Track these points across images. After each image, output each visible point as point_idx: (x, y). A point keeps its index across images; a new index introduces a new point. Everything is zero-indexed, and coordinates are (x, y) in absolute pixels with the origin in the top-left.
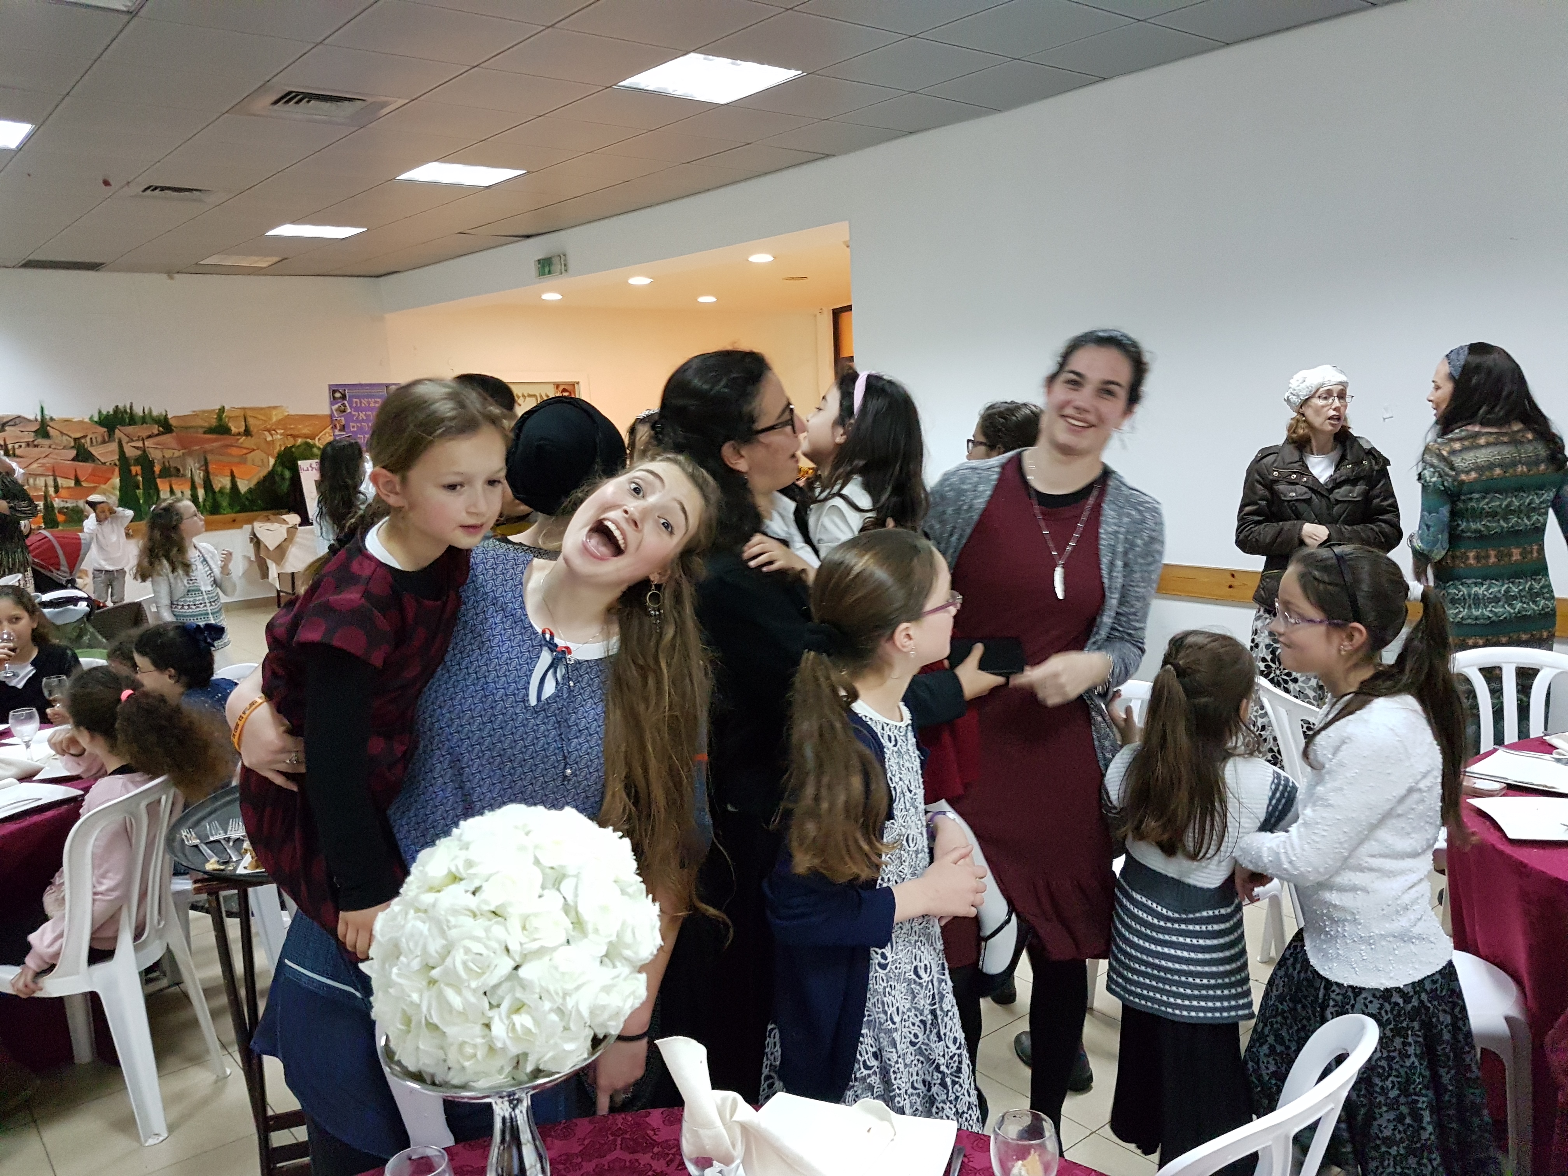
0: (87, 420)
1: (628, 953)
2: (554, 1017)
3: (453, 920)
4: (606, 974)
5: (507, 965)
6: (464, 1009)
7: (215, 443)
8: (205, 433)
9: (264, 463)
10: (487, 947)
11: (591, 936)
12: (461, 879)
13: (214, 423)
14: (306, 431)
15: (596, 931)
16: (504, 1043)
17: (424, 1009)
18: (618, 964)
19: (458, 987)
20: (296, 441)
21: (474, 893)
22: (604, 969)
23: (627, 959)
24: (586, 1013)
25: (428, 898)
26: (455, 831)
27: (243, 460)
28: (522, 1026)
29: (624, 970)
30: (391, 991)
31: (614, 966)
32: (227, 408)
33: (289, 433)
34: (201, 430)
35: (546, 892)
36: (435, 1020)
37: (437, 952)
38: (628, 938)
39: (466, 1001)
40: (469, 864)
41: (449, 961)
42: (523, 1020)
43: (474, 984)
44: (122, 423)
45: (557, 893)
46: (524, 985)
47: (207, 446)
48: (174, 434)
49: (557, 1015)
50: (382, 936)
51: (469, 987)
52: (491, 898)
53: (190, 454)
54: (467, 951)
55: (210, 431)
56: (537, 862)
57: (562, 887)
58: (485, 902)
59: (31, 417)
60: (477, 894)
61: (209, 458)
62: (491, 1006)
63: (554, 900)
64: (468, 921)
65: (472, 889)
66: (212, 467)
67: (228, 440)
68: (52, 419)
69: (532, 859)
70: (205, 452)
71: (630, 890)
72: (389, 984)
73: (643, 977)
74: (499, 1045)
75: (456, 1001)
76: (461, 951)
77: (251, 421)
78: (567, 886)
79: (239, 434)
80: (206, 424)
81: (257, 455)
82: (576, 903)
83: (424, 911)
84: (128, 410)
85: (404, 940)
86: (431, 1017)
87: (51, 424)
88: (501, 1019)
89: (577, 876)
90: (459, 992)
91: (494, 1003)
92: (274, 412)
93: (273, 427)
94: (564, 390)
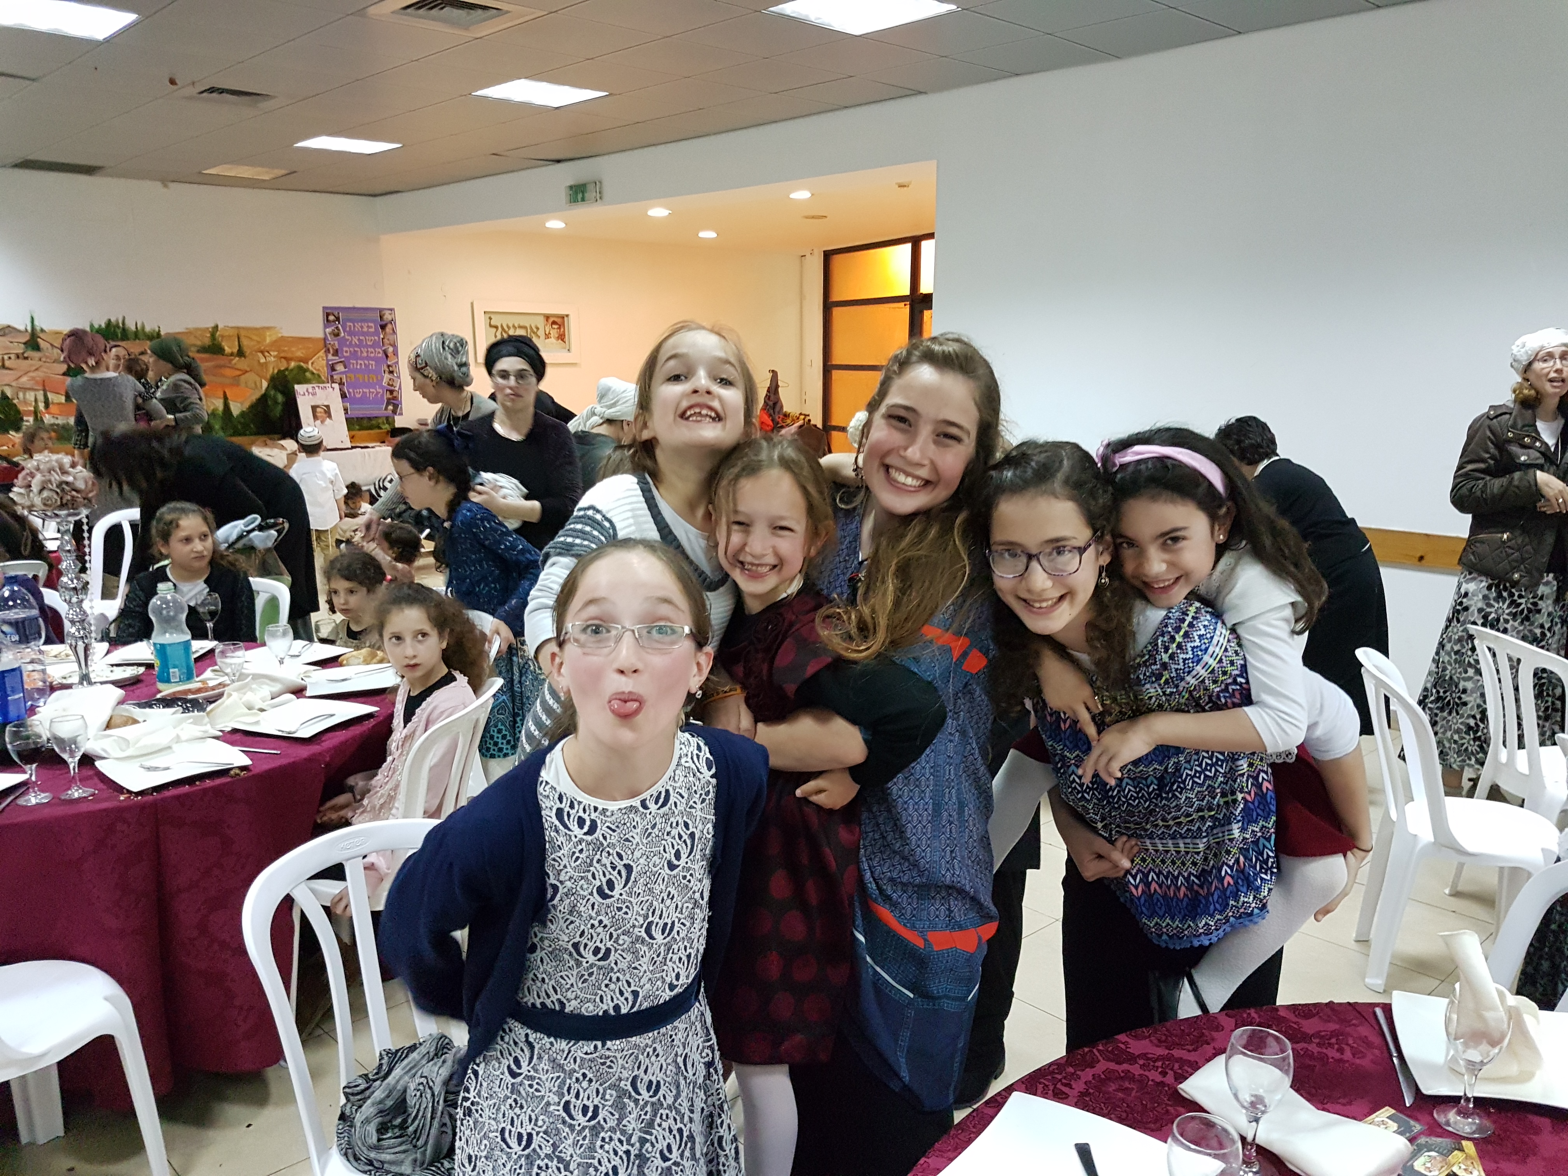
7: (210, 363)
9: (257, 386)
13: (207, 341)
14: (299, 354)
20: (288, 364)
27: (235, 382)
32: (221, 326)
33: (282, 355)
55: (204, 350)
59: (22, 328)
67: (220, 360)
68: (42, 330)
77: (245, 342)
79: (232, 354)
80: (199, 343)
81: (251, 377)
84: (121, 325)
87: (41, 335)
92: (268, 333)
93: (267, 349)
94: (554, 323)
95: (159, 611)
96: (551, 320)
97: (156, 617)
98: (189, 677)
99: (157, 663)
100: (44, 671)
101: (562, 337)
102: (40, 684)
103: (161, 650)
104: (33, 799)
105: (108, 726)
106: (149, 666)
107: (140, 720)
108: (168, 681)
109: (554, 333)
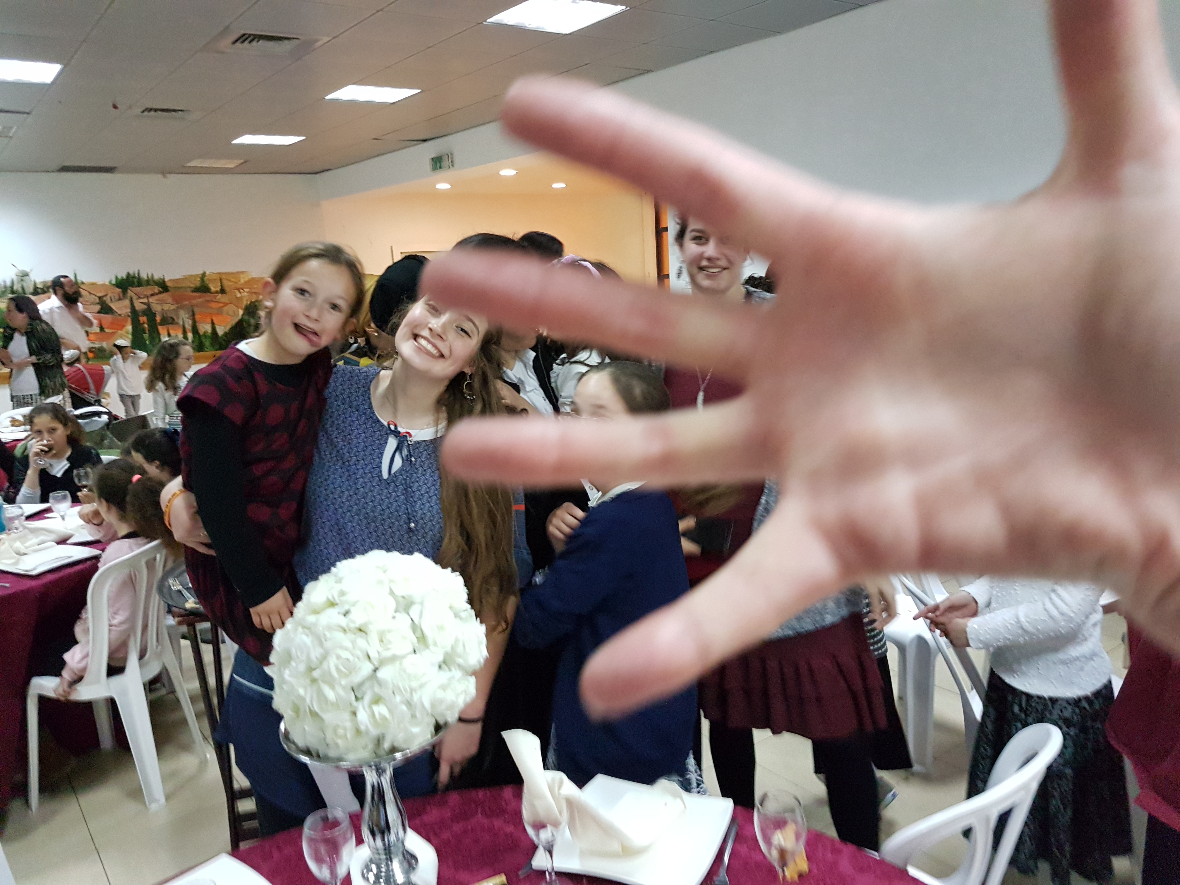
0: (107, 283)
1: (460, 661)
2: (404, 708)
3: (328, 634)
4: (444, 676)
5: (367, 668)
6: (337, 700)
7: (199, 299)
8: (193, 291)
9: (235, 314)
10: (352, 654)
11: (432, 647)
12: (337, 604)
13: (198, 283)
15: (435, 644)
16: (367, 727)
17: (308, 700)
18: (453, 669)
19: (331, 683)
21: (345, 615)
22: (442, 672)
23: (459, 666)
24: (427, 705)
25: (311, 619)
26: (333, 569)
27: (219, 312)
28: (380, 714)
29: (457, 673)
30: (285, 687)
31: (450, 670)
32: (207, 273)
33: (254, 291)
34: (189, 290)
35: (397, 615)
36: (316, 708)
37: (317, 658)
38: (460, 649)
39: (338, 695)
40: (342, 593)
41: (325, 665)
42: (380, 710)
43: (343, 682)
44: (132, 285)
45: (406, 615)
46: (380, 683)
47: (194, 302)
48: (169, 293)
49: (407, 706)
50: (279, 647)
51: (341, 684)
52: (357, 618)
53: (182, 307)
54: (338, 657)
55: (197, 290)
56: (392, 593)
57: (411, 612)
58: (353, 622)
60: (347, 615)
61: (196, 310)
62: (357, 699)
63: (404, 620)
64: (339, 636)
65: (343, 611)
66: (197, 317)
67: (208, 297)
69: (388, 590)
70: (192, 306)
71: (463, 615)
72: (283, 681)
73: (473, 680)
74: (362, 728)
75: (331, 695)
76: (334, 657)
77: (225, 283)
78: (414, 612)
79: (217, 292)
80: (192, 286)
81: (231, 308)
82: (420, 624)
83: (308, 629)
84: (137, 276)
85: (294, 650)
86: (313, 707)
88: (364, 708)
89: (422, 603)
90: (332, 687)
91: (359, 696)
92: (242, 276)
93: (242, 287)
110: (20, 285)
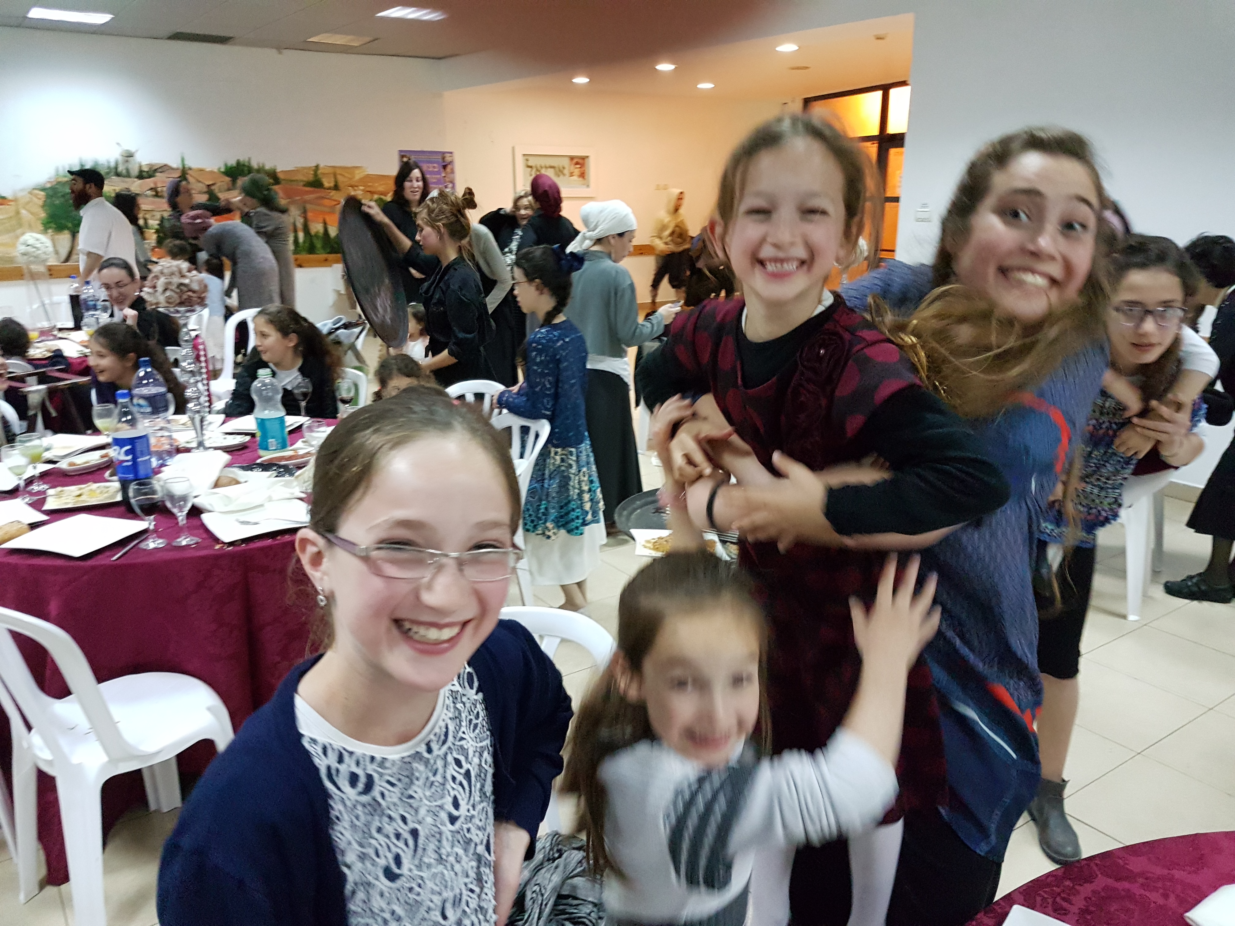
0: (216, 170)
7: (312, 195)
8: (304, 186)
13: (311, 178)
14: (381, 189)
20: (372, 196)
27: (333, 210)
32: (322, 165)
33: (367, 189)
34: (302, 183)
47: (308, 197)
55: (309, 184)
59: (174, 166)
61: (308, 206)
66: (310, 215)
67: (320, 193)
68: (190, 169)
70: (305, 202)
77: (340, 178)
79: (329, 188)
80: (305, 179)
84: (247, 164)
87: (189, 172)
92: (357, 172)
93: (356, 184)
94: (577, 163)
95: (259, 391)
96: (575, 161)
97: (257, 396)
98: (283, 446)
99: (259, 434)
100: (170, 437)
101: (582, 175)
102: (167, 447)
103: (262, 423)
104: (152, 544)
105: (216, 485)
106: (253, 435)
107: (242, 480)
108: (266, 449)
109: (577, 172)
110: (124, 167)
